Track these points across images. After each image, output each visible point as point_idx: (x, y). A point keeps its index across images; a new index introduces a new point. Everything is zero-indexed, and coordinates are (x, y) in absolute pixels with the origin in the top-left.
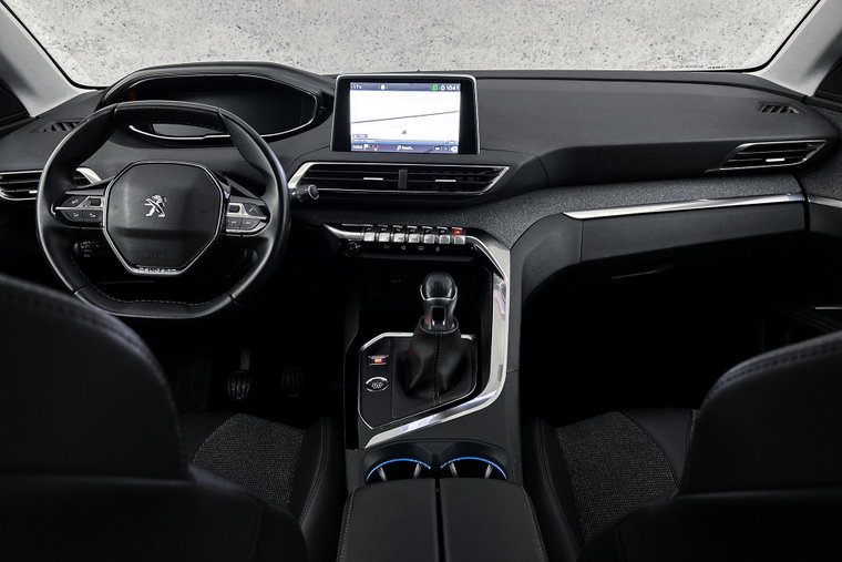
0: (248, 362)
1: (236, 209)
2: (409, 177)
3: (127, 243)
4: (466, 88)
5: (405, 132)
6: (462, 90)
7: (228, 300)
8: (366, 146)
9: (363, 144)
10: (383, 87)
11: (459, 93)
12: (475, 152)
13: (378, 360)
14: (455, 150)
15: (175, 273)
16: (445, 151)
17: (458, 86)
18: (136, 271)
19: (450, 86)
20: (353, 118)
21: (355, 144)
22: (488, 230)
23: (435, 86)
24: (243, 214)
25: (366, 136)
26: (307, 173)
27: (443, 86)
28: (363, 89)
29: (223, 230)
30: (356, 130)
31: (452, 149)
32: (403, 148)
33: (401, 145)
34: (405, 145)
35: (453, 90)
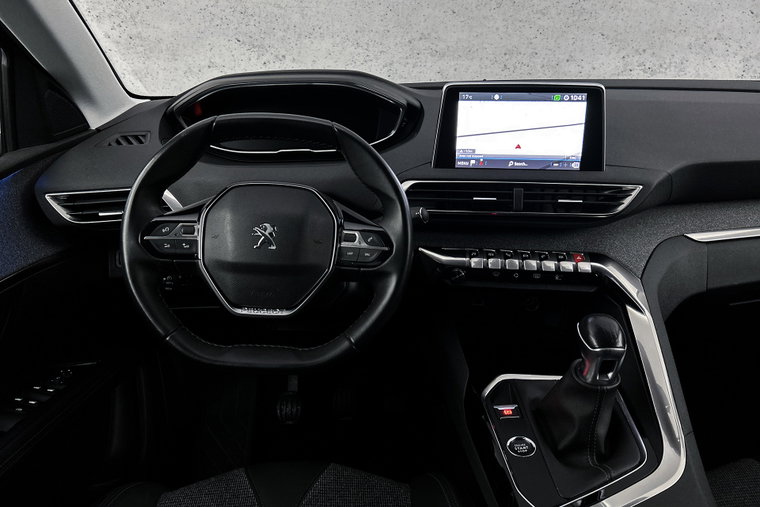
0: (296, 382)
1: (352, 238)
2: (526, 196)
3: (228, 279)
4: (595, 97)
5: (518, 147)
6: (588, 100)
7: (345, 345)
8: (473, 162)
9: (469, 160)
10: (497, 97)
11: (585, 104)
12: (600, 168)
13: (507, 410)
14: (576, 166)
15: (285, 313)
16: (565, 167)
17: (585, 96)
18: (239, 311)
19: (574, 96)
20: (460, 131)
21: (460, 160)
23: (557, 96)
24: (359, 243)
25: (474, 151)
27: (566, 96)
28: (473, 100)
29: (338, 263)
30: (461, 144)
31: (573, 165)
32: (516, 164)
33: (514, 161)
34: (518, 161)
35: (578, 101)
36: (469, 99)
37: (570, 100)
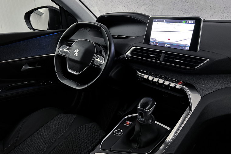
1: (98, 58)
4: (197, 21)
5: (169, 39)
7: (86, 86)
8: (155, 43)
9: (153, 42)
10: (164, 21)
11: (194, 24)
12: (196, 50)
14: (188, 48)
15: (76, 73)
16: (184, 48)
17: (194, 21)
18: (69, 70)
19: (191, 22)
21: (151, 42)
22: (195, 86)
23: (184, 21)
25: (155, 39)
26: (133, 50)
27: (188, 22)
29: (92, 63)
30: (153, 36)
31: (186, 48)
32: (168, 45)
33: (167, 44)
34: (168, 44)
35: (192, 23)
36: (156, 22)
37: (189, 23)
